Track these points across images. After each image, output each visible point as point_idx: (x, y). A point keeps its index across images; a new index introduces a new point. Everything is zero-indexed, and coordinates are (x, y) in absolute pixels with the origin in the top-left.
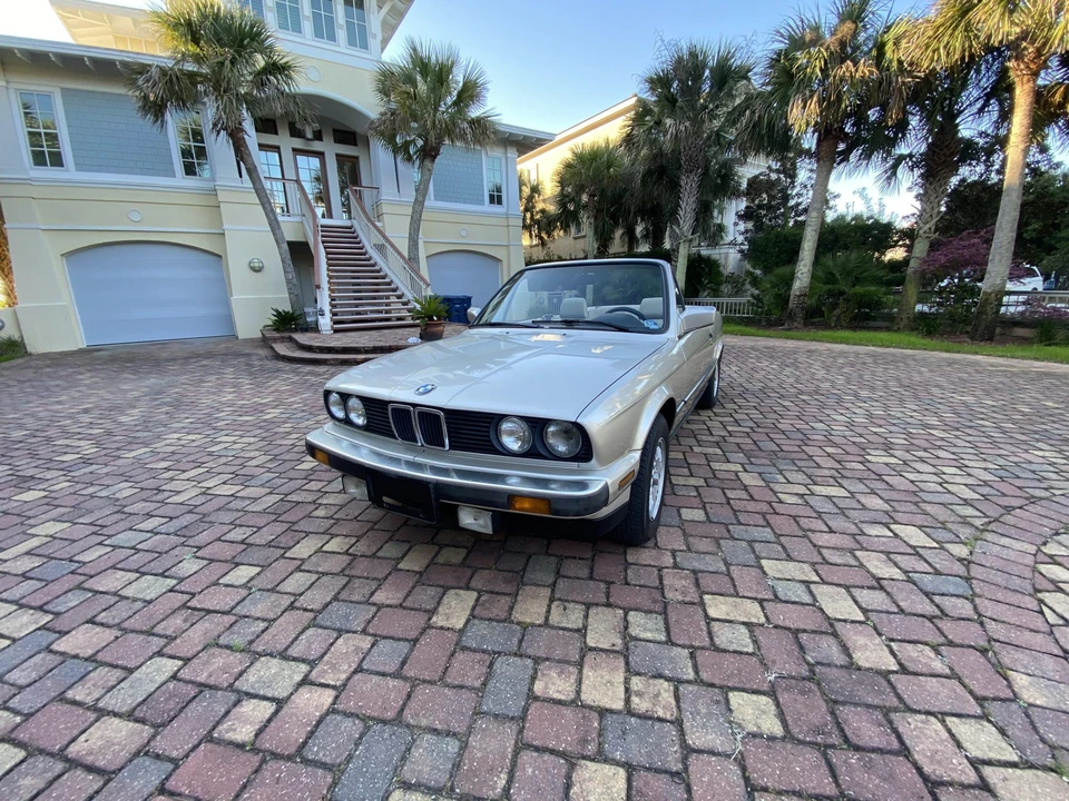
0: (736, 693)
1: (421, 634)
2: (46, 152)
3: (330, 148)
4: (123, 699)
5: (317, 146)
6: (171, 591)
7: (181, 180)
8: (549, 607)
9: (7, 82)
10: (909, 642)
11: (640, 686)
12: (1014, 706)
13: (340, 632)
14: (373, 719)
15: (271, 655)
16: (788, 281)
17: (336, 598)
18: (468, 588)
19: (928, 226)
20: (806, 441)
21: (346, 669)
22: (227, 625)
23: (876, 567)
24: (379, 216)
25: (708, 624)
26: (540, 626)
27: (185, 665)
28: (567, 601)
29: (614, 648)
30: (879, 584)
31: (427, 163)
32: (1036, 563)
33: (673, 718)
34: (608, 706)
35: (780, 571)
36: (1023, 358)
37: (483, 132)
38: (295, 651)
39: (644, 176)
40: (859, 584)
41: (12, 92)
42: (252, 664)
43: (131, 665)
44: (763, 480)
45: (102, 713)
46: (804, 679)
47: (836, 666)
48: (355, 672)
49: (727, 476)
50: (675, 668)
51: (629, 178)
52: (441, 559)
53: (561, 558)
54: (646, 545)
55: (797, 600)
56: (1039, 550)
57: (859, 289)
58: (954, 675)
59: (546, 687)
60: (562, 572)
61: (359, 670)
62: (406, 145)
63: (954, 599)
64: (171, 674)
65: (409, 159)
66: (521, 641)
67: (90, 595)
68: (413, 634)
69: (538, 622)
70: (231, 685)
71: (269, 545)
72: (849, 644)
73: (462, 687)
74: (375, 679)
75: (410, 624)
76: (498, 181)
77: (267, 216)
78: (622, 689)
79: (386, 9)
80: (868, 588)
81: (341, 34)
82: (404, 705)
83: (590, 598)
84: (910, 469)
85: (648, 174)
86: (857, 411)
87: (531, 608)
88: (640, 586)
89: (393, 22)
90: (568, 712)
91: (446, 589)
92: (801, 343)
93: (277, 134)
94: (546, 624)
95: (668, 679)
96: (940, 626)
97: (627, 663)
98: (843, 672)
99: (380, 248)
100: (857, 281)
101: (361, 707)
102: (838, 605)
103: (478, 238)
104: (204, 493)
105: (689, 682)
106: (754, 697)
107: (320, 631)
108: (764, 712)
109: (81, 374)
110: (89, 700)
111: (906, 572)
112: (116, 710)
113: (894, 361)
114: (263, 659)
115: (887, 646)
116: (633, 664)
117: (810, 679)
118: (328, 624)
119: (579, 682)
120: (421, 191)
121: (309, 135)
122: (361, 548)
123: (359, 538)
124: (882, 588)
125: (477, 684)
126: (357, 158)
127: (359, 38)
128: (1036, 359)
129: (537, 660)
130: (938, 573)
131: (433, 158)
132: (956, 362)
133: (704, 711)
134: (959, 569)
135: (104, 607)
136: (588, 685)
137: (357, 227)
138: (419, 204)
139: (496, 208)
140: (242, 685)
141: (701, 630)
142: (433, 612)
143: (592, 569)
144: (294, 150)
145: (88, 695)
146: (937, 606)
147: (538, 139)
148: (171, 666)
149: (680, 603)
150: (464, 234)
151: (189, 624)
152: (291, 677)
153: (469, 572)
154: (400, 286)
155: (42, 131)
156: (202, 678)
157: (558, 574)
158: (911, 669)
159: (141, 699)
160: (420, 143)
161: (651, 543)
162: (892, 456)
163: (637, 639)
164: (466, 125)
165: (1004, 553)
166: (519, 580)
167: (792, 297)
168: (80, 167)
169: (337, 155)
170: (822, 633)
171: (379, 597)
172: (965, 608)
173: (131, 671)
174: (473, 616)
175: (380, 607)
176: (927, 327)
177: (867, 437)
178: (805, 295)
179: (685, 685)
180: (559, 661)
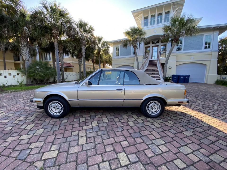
2: (117, 54)
3: (160, 44)
5: (157, 44)
9: (115, 46)
31: (174, 43)
76: (209, 41)
81: (163, 21)
93: (150, 44)
103: (197, 59)
121: (155, 43)
126: (166, 45)
127: (167, 20)
137: (158, 60)
139: (207, 50)
144: (152, 46)
150: (192, 58)
155: (117, 51)
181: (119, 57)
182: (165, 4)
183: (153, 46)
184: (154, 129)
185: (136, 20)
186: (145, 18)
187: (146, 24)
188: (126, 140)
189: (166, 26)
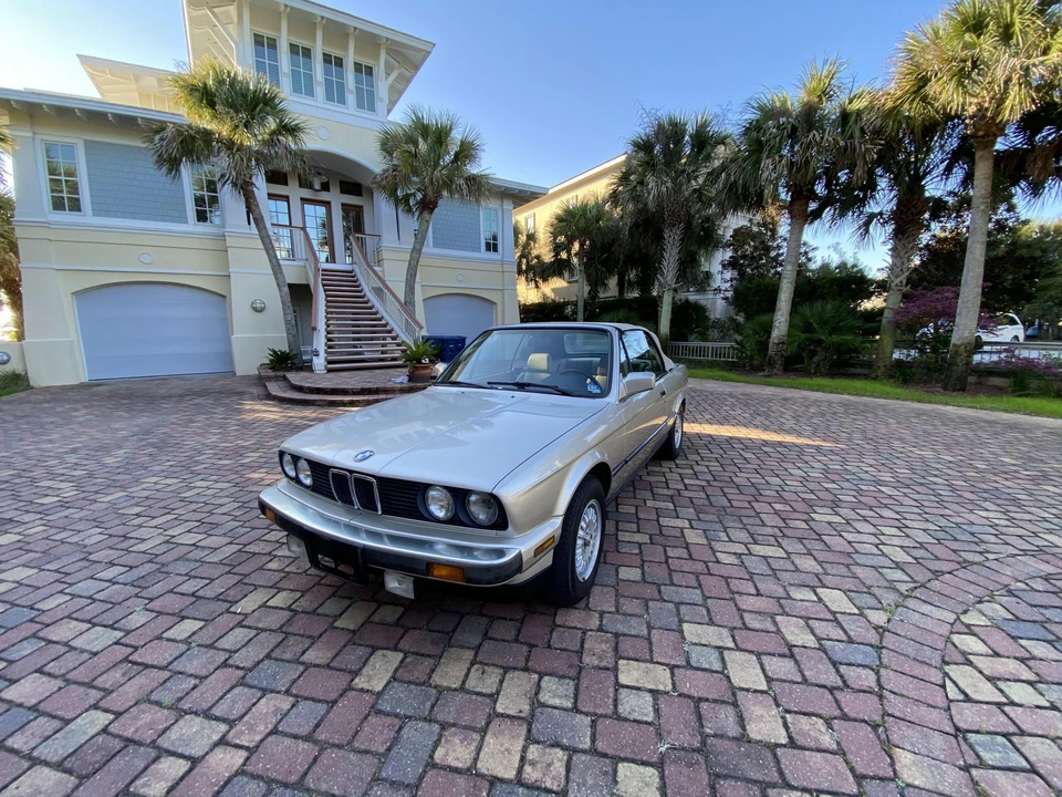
0: (626, 764)
1: (341, 695)
2: (65, 199)
3: (337, 198)
4: (55, 749)
5: (324, 196)
6: (116, 643)
7: (193, 226)
8: (469, 670)
9: (34, 133)
10: (805, 714)
11: (536, 754)
12: (892, 785)
13: (264, 691)
14: (277, 782)
15: (196, 713)
16: (768, 329)
17: (268, 656)
18: (396, 649)
19: (899, 280)
20: (757, 496)
21: (263, 729)
22: (161, 681)
23: (792, 633)
24: (379, 262)
25: (616, 690)
26: (455, 690)
27: (116, 719)
28: (486, 664)
29: (522, 715)
30: (790, 652)
31: (426, 215)
32: (952, 633)
33: (559, 789)
34: (500, 775)
35: (698, 635)
36: (993, 409)
37: (478, 187)
38: (217, 711)
39: (631, 228)
40: (772, 651)
41: (38, 142)
42: (177, 721)
43: (69, 716)
44: (706, 537)
45: (35, 762)
46: (694, 750)
47: (728, 738)
48: (270, 734)
49: (673, 532)
50: (573, 736)
51: (618, 231)
52: (376, 618)
53: (492, 619)
54: (577, 606)
55: (707, 666)
56: (958, 618)
57: (835, 338)
58: (840, 752)
59: (447, 754)
60: (489, 635)
61: (274, 731)
62: (406, 198)
63: (860, 670)
64: (102, 727)
65: (409, 210)
66: (433, 706)
67: (43, 644)
68: (332, 696)
69: (454, 686)
70: (154, 742)
71: (217, 598)
72: (746, 715)
73: (366, 752)
74: (288, 741)
75: (331, 684)
76: (494, 229)
77: (270, 261)
78: (518, 757)
79: (394, 75)
80: (779, 655)
81: (351, 98)
82: (309, 769)
83: (510, 661)
84: (851, 529)
85: (635, 226)
86: (815, 465)
87: (450, 673)
88: (561, 650)
89: (400, 87)
90: (461, 781)
91: (375, 649)
92: (778, 390)
93: (286, 184)
94: (462, 689)
95: (564, 748)
96: (838, 697)
97: (529, 731)
98: (734, 745)
99: (378, 291)
100: (834, 330)
101: (268, 769)
102: (745, 672)
103: (473, 283)
104: (167, 542)
105: (584, 752)
106: (642, 769)
107: (246, 690)
108: (647, 785)
109: (77, 410)
110: (25, 749)
111: (819, 639)
112: (48, 760)
113: (863, 411)
114: (187, 717)
115: (782, 717)
116: (534, 731)
117: (698, 751)
118: (256, 683)
119: (479, 749)
120: (420, 238)
121: (317, 186)
122: (304, 604)
123: (304, 593)
124: (792, 656)
125: (382, 749)
126: (361, 207)
127: (367, 101)
128: (1006, 411)
129: (444, 726)
130: (851, 641)
131: (432, 210)
132: (924, 413)
133: (590, 782)
134: (873, 637)
135: (53, 657)
136: (487, 753)
137: (357, 271)
138: (417, 252)
139: (492, 255)
140: (164, 743)
141: (608, 697)
142: (356, 673)
143: (519, 631)
144: (302, 199)
145: (25, 743)
146: (842, 677)
147: (532, 193)
148: (103, 719)
149: (595, 668)
150: (460, 278)
151: (126, 679)
152: (209, 737)
153: (401, 631)
154: (396, 328)
155: (63, 178)
156: (129, 733)
157: (486, 636)
158: (799, 743)
159: (71, 750)
160: (419, 196)
161: (582, 604)
162: (837, 514)
163: (544, 705)
164: (462, 181)
165: (923, 622)
166: (447, 640)
167: (771, 345)
168: (96, 212)
169: (343, 205)
170: (723, 702)
171: (310, 656)
172: (868, 680)
173: (67, 722)
174: (394, 678)
175: (307, 666)
176: (903, 375)
177: (817, 493)
178: (783, 343)
179: (579, 755)
180: (465, 728)
181: (87, 217)
182: (361, 30)
186: (259, 40)
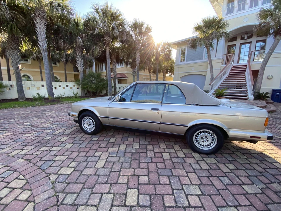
2: (182, 59)
3: (255, 39)
30: (55, 155)
32: (32, 194)
35: (69, 145)
40: (58, 153)
41: (180, 49)
44: (112, 152)
56: (34, 202)
81: (260, 3)
93: (236, 40)
102: (56, 148)
111: (55, 161)
121: (246, 38)
126: (265, 40)
130: (50, 166)
134: (48, 171)
137: (248, 65)
155: (183, 55)
168: (187, 61)
169: (257, 41)
172: (39, 164)
181: (185, 62)
183: (241, 44)
184: (196, 170)
185: (214, 7)
187: (230, 11)
188: (148, 175)
189: (264, 10)
